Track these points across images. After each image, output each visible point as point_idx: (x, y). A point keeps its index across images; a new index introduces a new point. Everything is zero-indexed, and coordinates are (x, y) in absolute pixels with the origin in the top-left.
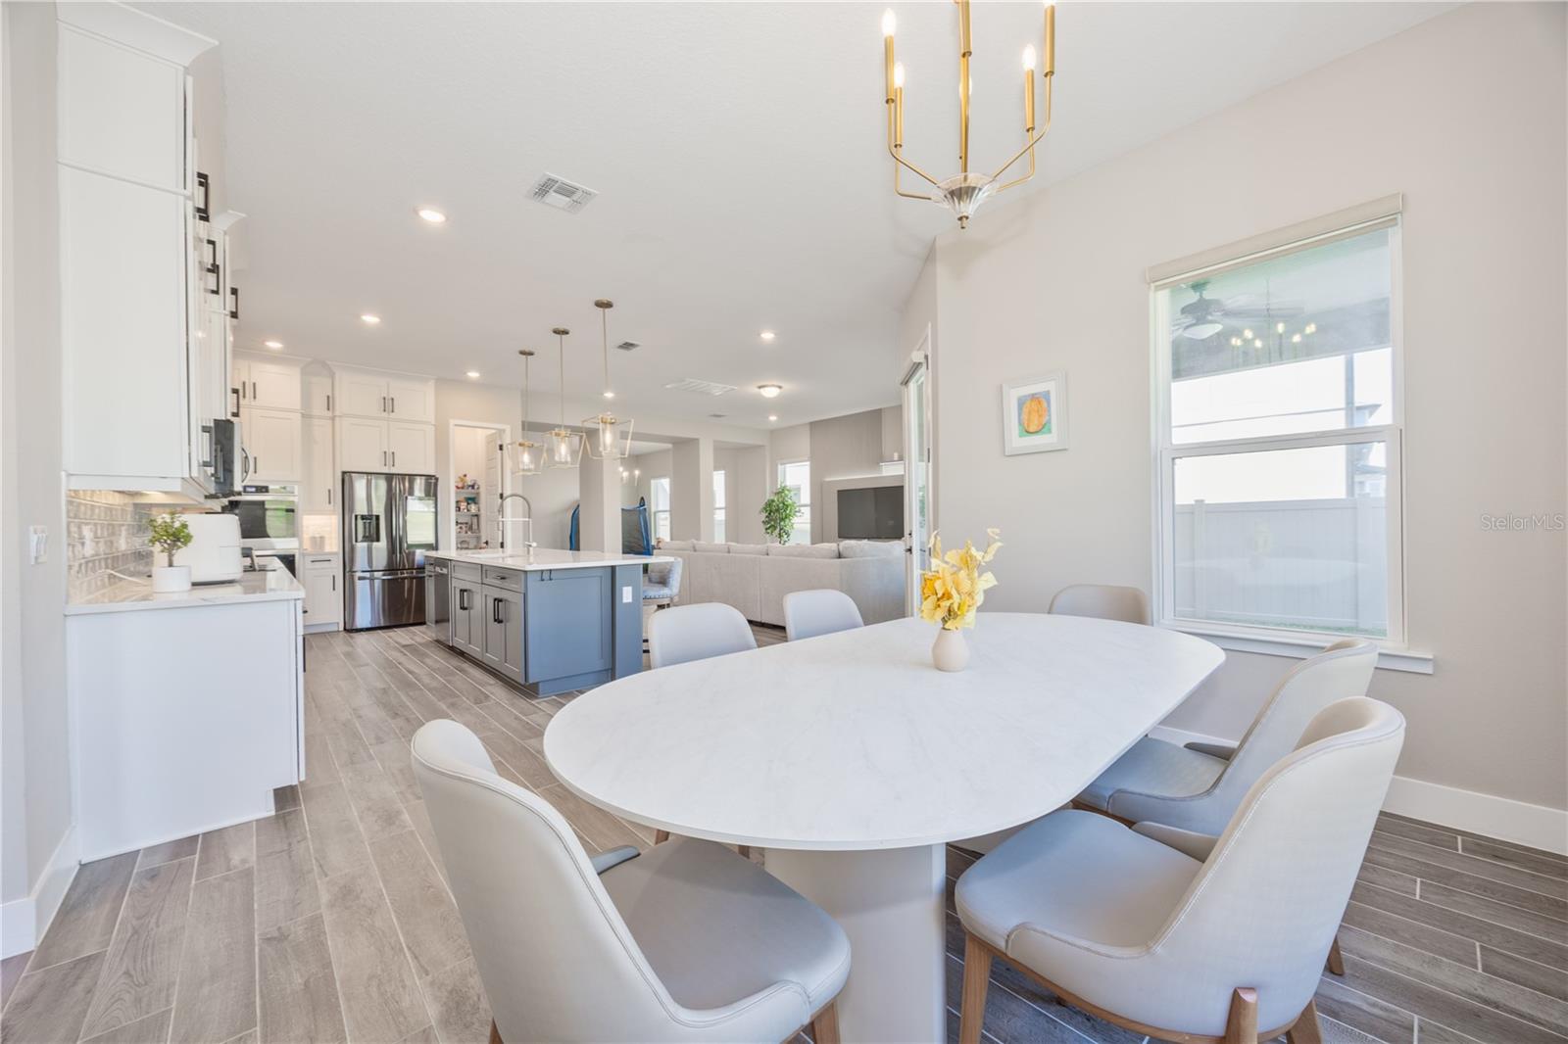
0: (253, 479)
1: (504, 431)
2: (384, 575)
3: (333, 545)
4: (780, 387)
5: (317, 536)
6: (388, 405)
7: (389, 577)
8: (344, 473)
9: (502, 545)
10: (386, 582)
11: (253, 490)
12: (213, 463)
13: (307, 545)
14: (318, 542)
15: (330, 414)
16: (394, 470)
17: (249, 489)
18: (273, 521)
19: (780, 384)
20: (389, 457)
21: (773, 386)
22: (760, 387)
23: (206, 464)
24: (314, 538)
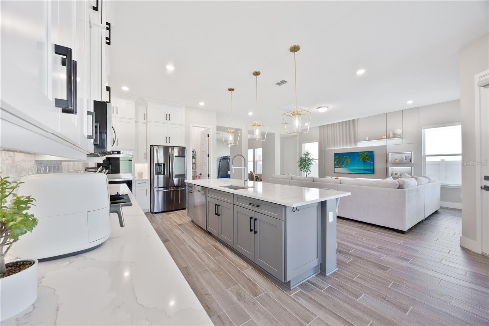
0: (115, 148)
1: (210, 128)
2: (164, 189)
3: (147, 177)
4: (328, 107)
5: (141, 172)
6: (168, 117)
7: (167, 190)
8: (151, 146)
9: (209, 176)
10: (165, 193)
11: (116, 153)
12: (94, 137)
13: (136, 176)
14: (141, 175)
15: (145, 121)
16: (170, 145)
17: (114, 153)
18: (123, 165)
19: (328, 106)
20: (168, 139)
21: (325, 107)
22: (318, 108)
23: (89, 137)
24: (140, 173)
